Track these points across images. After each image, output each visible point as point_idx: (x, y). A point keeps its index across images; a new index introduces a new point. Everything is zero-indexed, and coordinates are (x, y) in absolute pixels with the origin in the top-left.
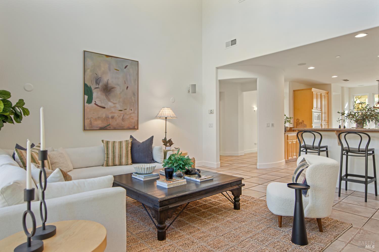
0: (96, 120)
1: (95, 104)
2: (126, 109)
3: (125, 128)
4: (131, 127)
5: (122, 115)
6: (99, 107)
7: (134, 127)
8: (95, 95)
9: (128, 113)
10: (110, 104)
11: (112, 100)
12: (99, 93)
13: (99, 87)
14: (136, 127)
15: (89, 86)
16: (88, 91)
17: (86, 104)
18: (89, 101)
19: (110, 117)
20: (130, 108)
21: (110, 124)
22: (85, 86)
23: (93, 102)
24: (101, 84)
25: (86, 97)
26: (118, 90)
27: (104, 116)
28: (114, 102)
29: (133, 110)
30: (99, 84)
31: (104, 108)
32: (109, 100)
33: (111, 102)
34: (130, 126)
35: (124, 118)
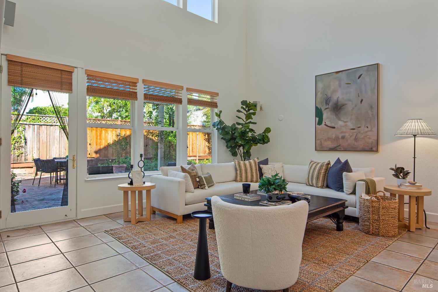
0: (326, 140)
1: (325, 125)
2: (360, 127)
3: (358, 149)
4: (367, 148)
5: (354, 134)
6: (329, 128)
7: (372, 148)
8: (325, 116)
9: (362, 132)
10: (340, 123)
11: (342, 119)
12: (329, 113)
13: (329, 107)
14: (374, 149)
15: (320, 108)
16: (319, 113)
17: (317, 126)
18: (320, 123)
19: (340, 137)
20: (365, 125)
21: (341, 144)
22: (317, 108)
23: (324, 123)
24: (331, 104)
25: (317, 119)
26: (350, 107)
27: (334, 137)
28: (345, 121)
29: (369, 127)
30: (329, 105)
31: (334, 128)
32: (339, 119)
33: (342, 121)
34: (365, 147)
35: (356, 137)
